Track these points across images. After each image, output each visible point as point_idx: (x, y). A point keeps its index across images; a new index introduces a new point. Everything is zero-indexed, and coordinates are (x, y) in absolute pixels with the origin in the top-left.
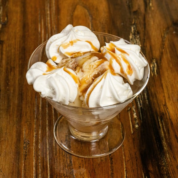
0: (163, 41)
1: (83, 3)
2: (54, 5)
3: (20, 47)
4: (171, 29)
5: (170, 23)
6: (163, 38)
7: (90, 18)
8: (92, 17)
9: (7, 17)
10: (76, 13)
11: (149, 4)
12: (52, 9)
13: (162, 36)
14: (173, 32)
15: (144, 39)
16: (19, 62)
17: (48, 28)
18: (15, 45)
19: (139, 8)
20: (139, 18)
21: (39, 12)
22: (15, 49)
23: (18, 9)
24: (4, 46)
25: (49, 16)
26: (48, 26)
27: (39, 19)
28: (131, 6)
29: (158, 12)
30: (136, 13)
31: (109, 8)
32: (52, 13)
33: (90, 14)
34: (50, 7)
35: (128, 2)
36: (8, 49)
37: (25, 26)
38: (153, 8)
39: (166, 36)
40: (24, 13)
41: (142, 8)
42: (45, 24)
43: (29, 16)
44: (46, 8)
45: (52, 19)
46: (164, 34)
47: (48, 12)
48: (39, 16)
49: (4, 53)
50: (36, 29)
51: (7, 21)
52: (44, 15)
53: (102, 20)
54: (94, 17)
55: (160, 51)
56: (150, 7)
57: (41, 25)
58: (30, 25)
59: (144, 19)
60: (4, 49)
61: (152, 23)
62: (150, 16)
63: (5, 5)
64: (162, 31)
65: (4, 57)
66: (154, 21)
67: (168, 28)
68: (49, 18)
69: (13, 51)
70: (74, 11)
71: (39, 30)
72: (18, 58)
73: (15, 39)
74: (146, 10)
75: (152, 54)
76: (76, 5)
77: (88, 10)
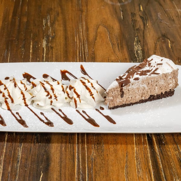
0: (155, 46)
1: (103, 25)
2: (84, 26)
3: (64, 50)
4: (161, 39)
5: (160, 35)
6: (156, 44)
7: (108, 33)
8: (109, 32)
9: (55, 33)
10: (99, 30)
11: (147, 24)
12: (83, 28)
13: (155, 43)
14: (162, 40)
15: (144, 45)
16: (64, 59)
17: (81, 39)
18: (61, 49)
19: (140, 27)
20: (140, 33)
21: (75, 30)
22: (61, 51)
23: (62, 28)
24: (54, 50)
25: (81, 32)
26: (81, 38)
27: (75, 34)
28: (134, 26)
29: (152, 29)
30: (138, 29)
31: (121, 28)
32: (83, 31)
33: (108, 31)
34: (82, 27)
35: (132, 23)
36: (56, 52)
37: (66, 38)
38: (149, 27)
39: (157, 43)
40: (65, 30)
41: (142, 27)
42: (79, 37)
43: (69, 33)
44: (79, 28)
45: (84, 34)
46: (156, 42)
47: (81, 30)
48: (75, 32)
49: (54, 53)
50: (74, 40)
51: (55, 36)
52: (78, 32)
53: (116, 34)
54: (111, 32)
55: (154, 51)
56: (147, 26)
57: (77, 37)
58: (70, 38)
59: (144, 33)
60: (54, 51)
61: (149, 35)
62: (147, 31)
63: (53, 26)
64: (155, 40)
65: (54, 56)
66: (150, 35)
67: (159, 38)
68: (82, 34)
69: (59, 52)
70: (97, 29)
71: (76, 40)
72: (63, 57)
73: (61, 46)
74: (144, 28)
75: (149, 53)
76: (99, 26)
77: (106, 28)
